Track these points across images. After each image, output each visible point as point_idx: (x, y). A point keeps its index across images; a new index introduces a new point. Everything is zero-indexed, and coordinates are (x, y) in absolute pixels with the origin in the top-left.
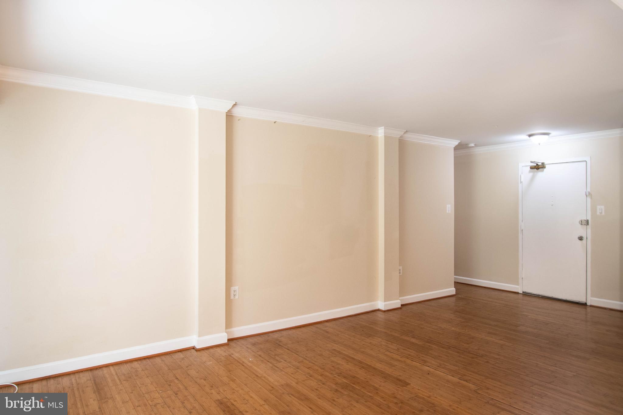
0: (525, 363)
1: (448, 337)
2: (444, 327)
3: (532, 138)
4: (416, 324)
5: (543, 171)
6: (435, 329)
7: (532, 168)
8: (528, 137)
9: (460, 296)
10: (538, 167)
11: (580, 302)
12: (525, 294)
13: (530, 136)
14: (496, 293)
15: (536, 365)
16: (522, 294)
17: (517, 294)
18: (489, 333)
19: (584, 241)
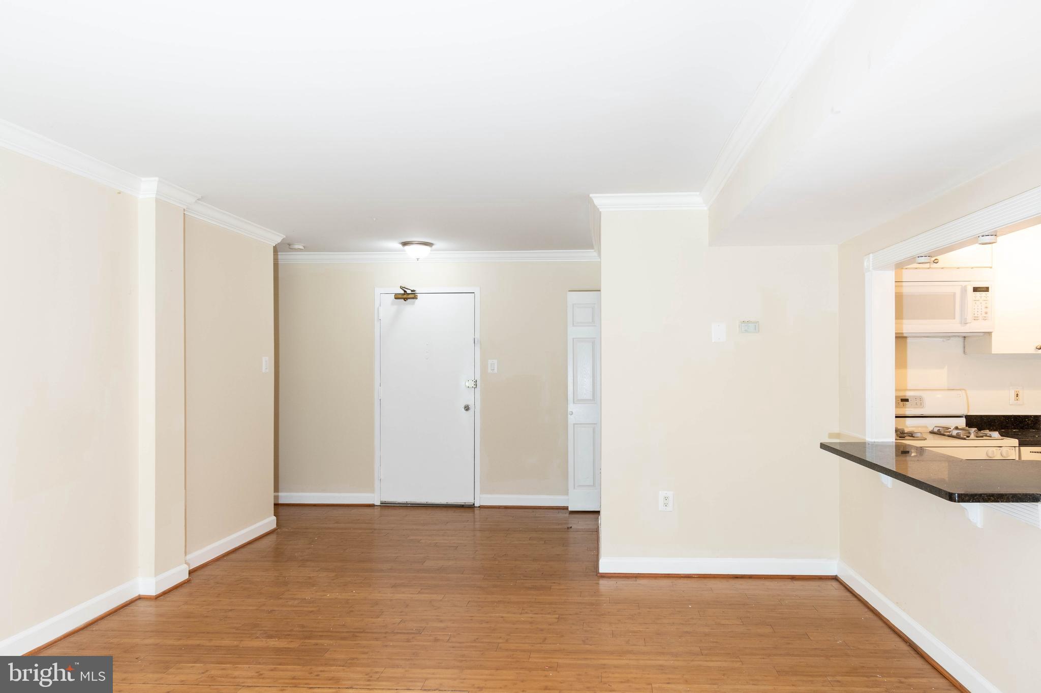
0: (487, 622)
1: (335, 616)
2: (311, 598)
3: (407, 248)
4: (251, 608)
5: (413, 303)
6: (296, 607)
7: (397, 297)
8: (401, 246)
9: (287, 530)
10: (407, 296)
11: (466, 504)
12: (385, 506)
13: (405, 244)
14: (341, 511)
15: (502, 619)
16: (380, 506)
17: (373, 507)
18: (394, 586)
19: (471, 411)
